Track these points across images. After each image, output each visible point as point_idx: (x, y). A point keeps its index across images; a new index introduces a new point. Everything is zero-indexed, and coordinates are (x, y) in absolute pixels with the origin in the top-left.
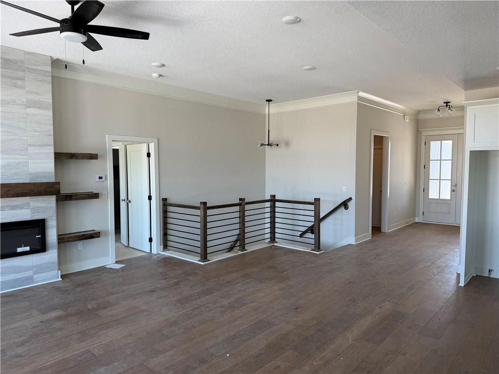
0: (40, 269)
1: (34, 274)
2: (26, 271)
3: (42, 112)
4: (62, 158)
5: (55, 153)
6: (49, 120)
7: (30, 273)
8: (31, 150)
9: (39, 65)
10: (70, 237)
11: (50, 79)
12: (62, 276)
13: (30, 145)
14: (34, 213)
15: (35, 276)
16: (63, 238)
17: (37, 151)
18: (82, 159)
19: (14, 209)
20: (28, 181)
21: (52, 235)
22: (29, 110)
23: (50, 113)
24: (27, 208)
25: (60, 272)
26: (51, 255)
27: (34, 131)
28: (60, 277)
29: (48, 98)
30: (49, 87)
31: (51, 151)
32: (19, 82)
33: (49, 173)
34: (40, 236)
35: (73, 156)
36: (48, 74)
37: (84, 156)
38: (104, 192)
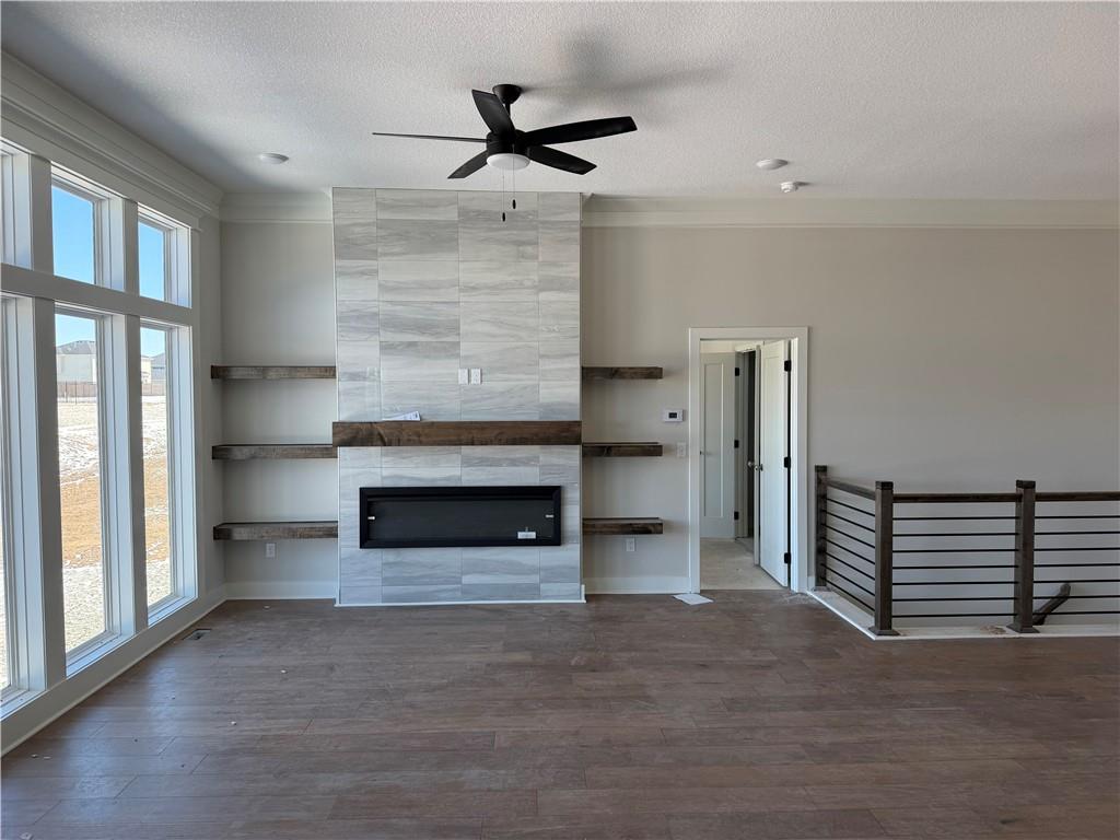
0: (553, 575)
1: (542, 581)
2: (529, 574)
3: (563, 296)
4: (596, 377)
5: (583, 368)
6: (573, 309)
7: (535, 579)
8: (546, 365)
9: (561, 213)
10: (605, 526)
11: (577, 235)
12: (586, 596)
13: (542, 356)
14: (543, 474)
15: (543, 586)
16: (593, 526)
17: (553, 367)
18: (632, 378)
19: (515, 465)
20: (536, 418)
21: (572, 518)
22: (543, 296)
23: (575, 297)
24: (534, 465)
25: (583, 586)
26: (569, 554)
27: (550, 331)
28: (583, 598)
29: (573, 271)
30: (575, 250)
31: (574, 365)
32: (529, 249)
33: (570, 404)
34: (552, 516)
35: (615, 373)
36: (573, 226)
37: (635, 373)
38: (679, 444)
